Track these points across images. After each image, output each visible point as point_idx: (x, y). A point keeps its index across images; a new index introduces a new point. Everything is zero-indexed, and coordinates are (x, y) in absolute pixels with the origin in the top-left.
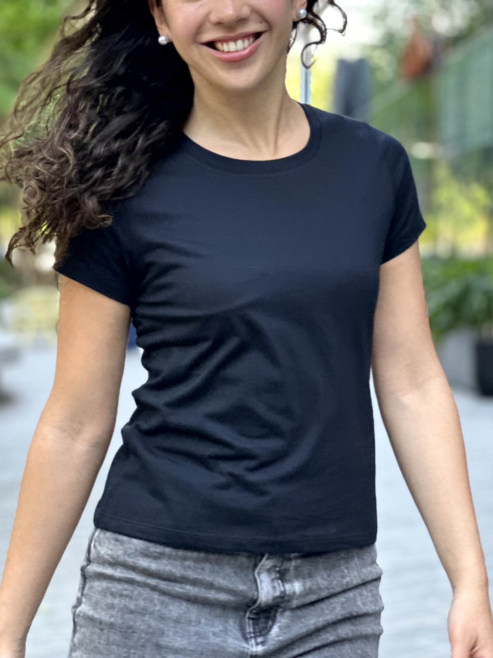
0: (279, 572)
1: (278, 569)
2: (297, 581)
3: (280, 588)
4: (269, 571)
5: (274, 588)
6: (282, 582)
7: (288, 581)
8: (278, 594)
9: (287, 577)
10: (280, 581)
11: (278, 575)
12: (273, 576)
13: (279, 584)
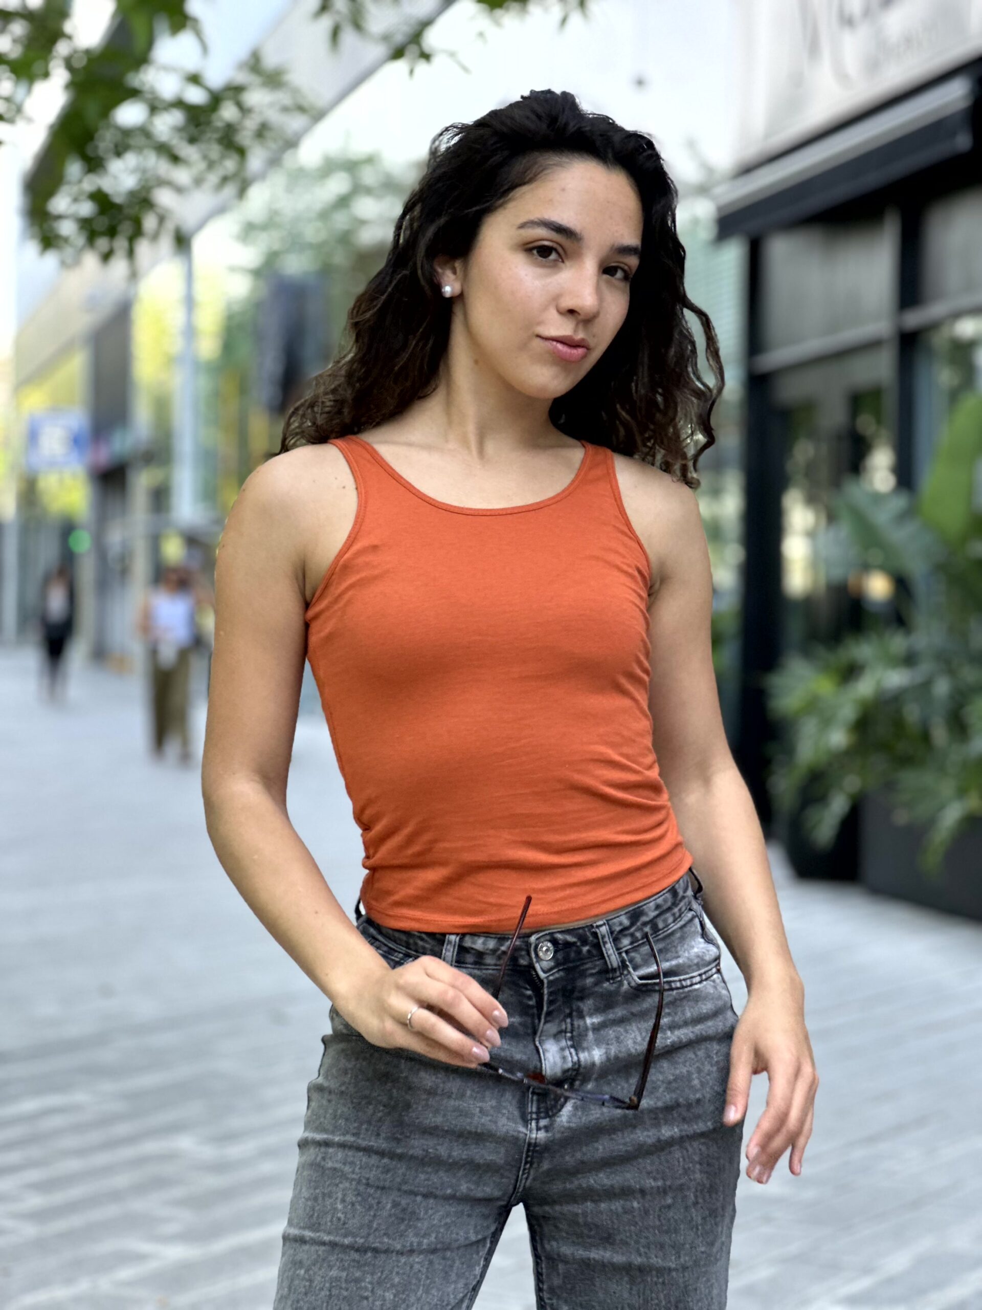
1: (569, 1034)
2: (597, 1045)
3: (572, 1058)
4: (558, 1036)
5: (564, 1059)
9: (584, 1043)
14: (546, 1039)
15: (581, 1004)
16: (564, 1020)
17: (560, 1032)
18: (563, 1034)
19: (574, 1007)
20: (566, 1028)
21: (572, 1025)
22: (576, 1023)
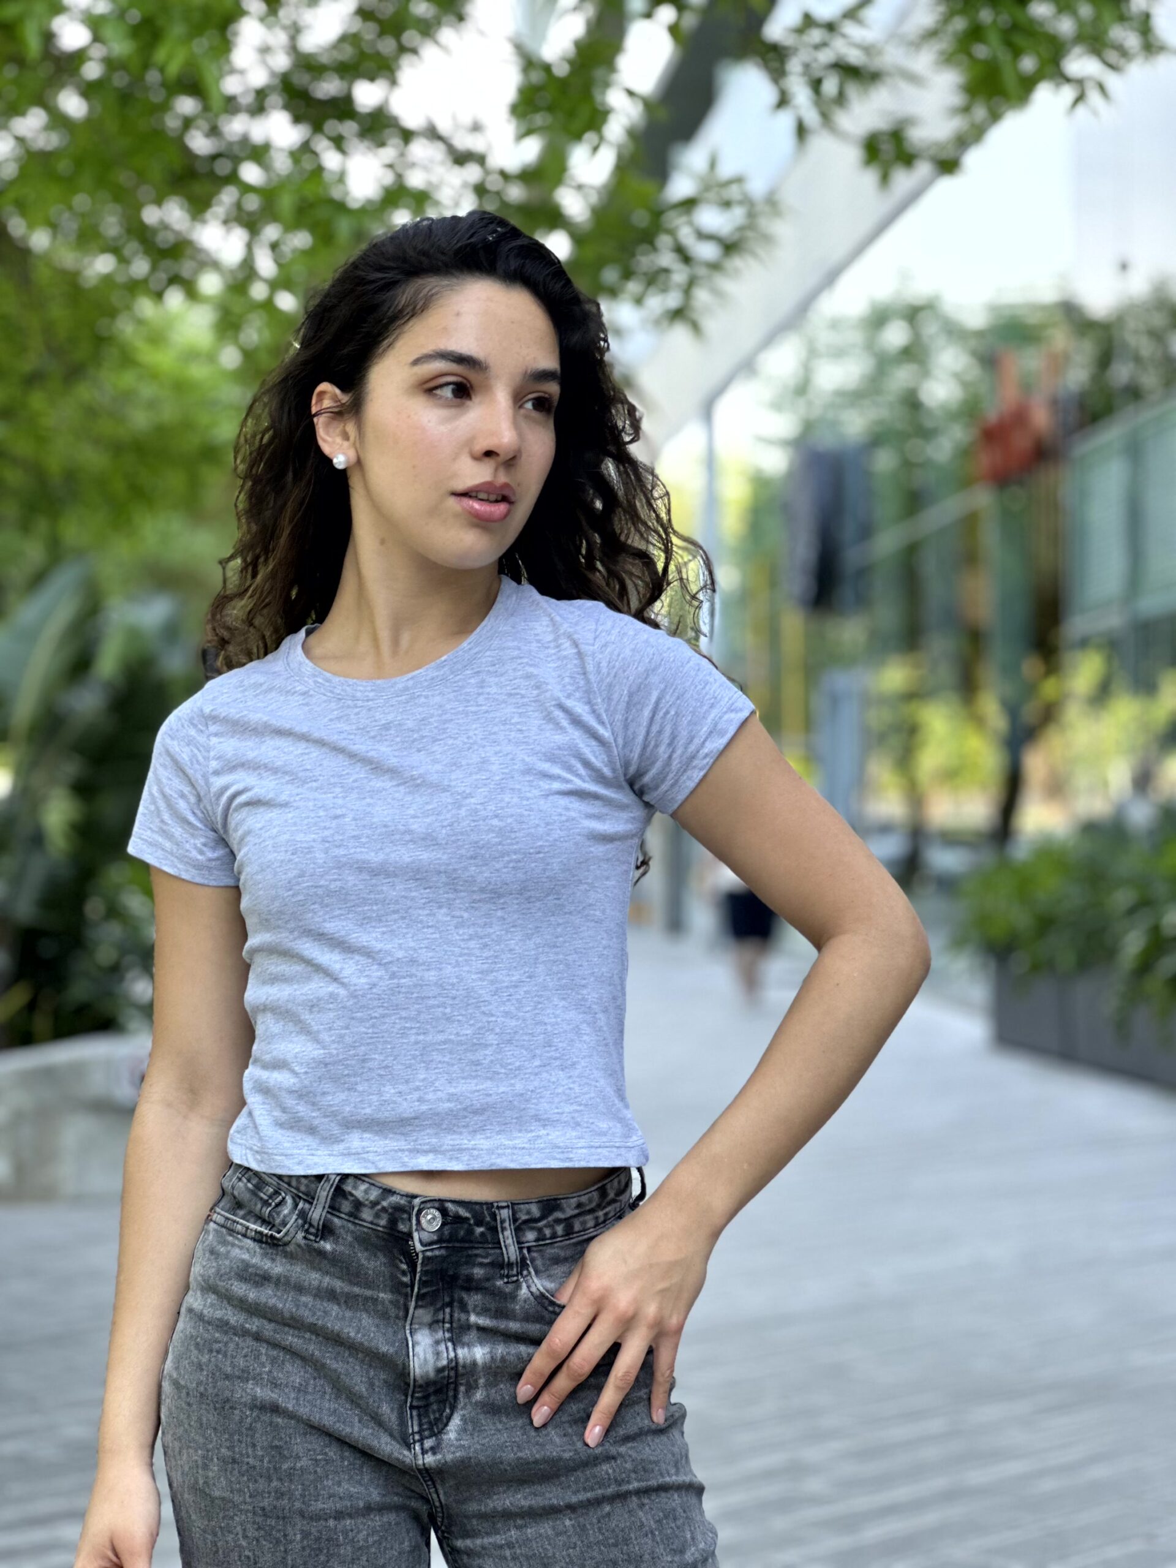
0: (450, 1330)
1: (447, 1325)
2: (481, 1345)
3: (447, 1353)
4: (433, 1325)
5: (438, 1354)
6: (454, 1345)
7: (463, 1345)
8: (445, 1362)
9: (466, 1339)
10: (450, 1344)
11: (447, 1335)
12: (440, 1335)
13: (447, 1348)
14: (420, 1328)
15: (465, 1296)
16: (442, 1308)
17: (437, 1322)
18: (441, 1324)
19: (456, 1296)
20: (444, 1318)
21: (451, 1316)
22: (456, 1315)
